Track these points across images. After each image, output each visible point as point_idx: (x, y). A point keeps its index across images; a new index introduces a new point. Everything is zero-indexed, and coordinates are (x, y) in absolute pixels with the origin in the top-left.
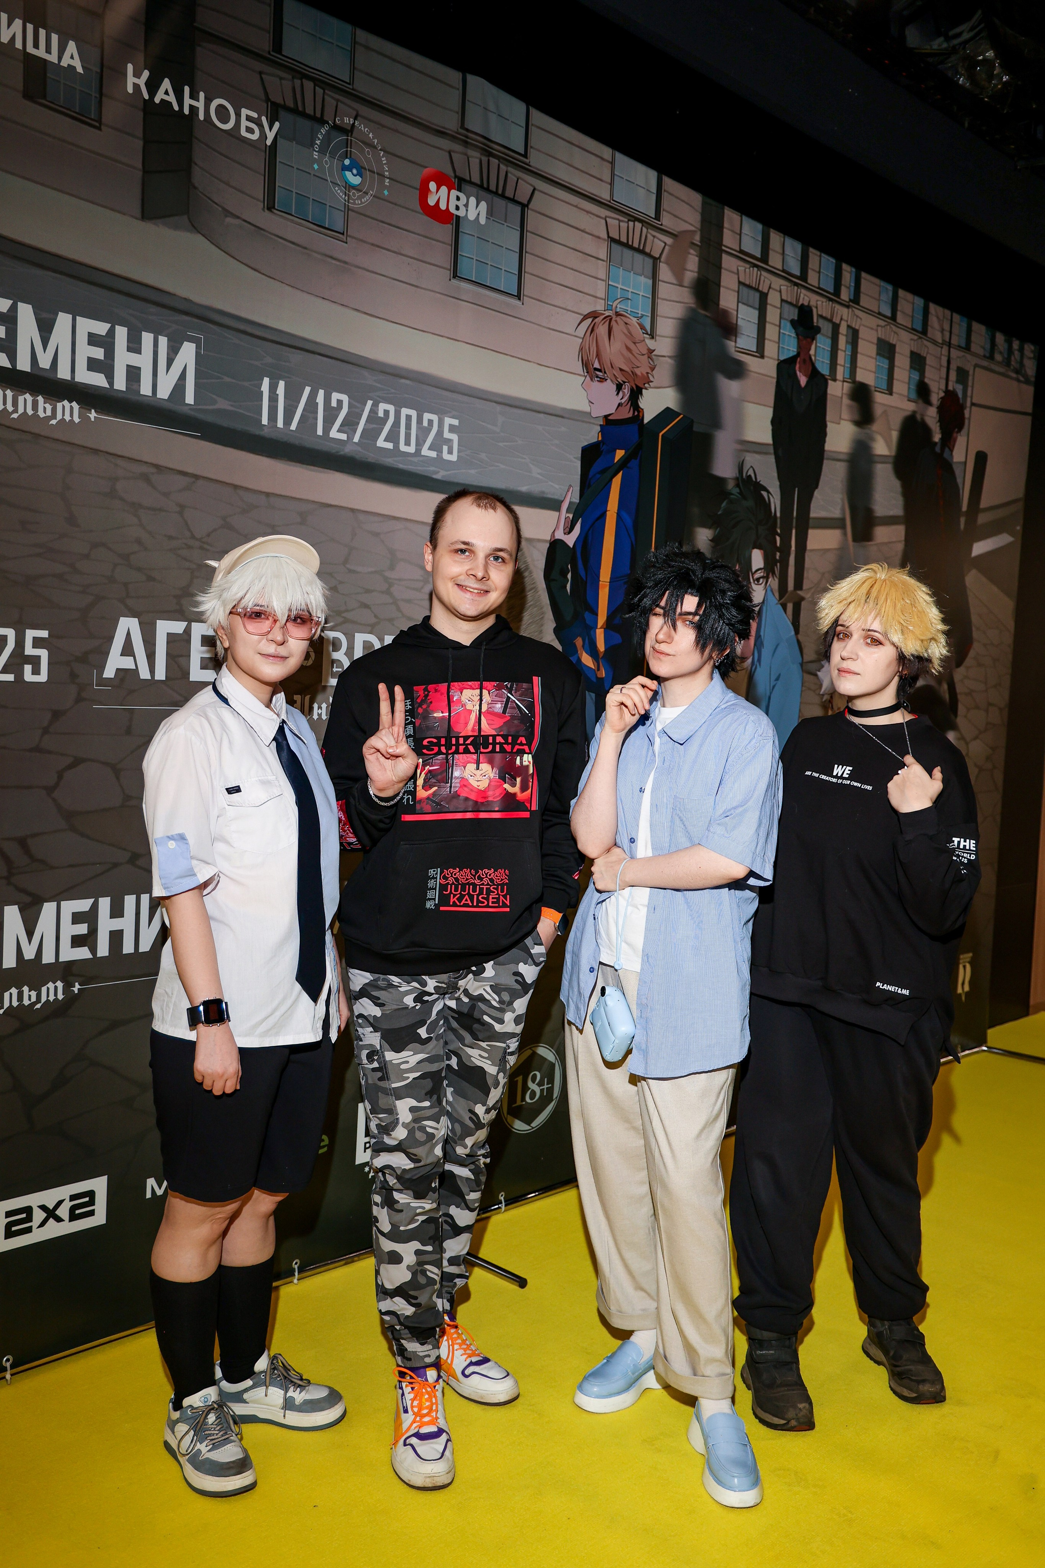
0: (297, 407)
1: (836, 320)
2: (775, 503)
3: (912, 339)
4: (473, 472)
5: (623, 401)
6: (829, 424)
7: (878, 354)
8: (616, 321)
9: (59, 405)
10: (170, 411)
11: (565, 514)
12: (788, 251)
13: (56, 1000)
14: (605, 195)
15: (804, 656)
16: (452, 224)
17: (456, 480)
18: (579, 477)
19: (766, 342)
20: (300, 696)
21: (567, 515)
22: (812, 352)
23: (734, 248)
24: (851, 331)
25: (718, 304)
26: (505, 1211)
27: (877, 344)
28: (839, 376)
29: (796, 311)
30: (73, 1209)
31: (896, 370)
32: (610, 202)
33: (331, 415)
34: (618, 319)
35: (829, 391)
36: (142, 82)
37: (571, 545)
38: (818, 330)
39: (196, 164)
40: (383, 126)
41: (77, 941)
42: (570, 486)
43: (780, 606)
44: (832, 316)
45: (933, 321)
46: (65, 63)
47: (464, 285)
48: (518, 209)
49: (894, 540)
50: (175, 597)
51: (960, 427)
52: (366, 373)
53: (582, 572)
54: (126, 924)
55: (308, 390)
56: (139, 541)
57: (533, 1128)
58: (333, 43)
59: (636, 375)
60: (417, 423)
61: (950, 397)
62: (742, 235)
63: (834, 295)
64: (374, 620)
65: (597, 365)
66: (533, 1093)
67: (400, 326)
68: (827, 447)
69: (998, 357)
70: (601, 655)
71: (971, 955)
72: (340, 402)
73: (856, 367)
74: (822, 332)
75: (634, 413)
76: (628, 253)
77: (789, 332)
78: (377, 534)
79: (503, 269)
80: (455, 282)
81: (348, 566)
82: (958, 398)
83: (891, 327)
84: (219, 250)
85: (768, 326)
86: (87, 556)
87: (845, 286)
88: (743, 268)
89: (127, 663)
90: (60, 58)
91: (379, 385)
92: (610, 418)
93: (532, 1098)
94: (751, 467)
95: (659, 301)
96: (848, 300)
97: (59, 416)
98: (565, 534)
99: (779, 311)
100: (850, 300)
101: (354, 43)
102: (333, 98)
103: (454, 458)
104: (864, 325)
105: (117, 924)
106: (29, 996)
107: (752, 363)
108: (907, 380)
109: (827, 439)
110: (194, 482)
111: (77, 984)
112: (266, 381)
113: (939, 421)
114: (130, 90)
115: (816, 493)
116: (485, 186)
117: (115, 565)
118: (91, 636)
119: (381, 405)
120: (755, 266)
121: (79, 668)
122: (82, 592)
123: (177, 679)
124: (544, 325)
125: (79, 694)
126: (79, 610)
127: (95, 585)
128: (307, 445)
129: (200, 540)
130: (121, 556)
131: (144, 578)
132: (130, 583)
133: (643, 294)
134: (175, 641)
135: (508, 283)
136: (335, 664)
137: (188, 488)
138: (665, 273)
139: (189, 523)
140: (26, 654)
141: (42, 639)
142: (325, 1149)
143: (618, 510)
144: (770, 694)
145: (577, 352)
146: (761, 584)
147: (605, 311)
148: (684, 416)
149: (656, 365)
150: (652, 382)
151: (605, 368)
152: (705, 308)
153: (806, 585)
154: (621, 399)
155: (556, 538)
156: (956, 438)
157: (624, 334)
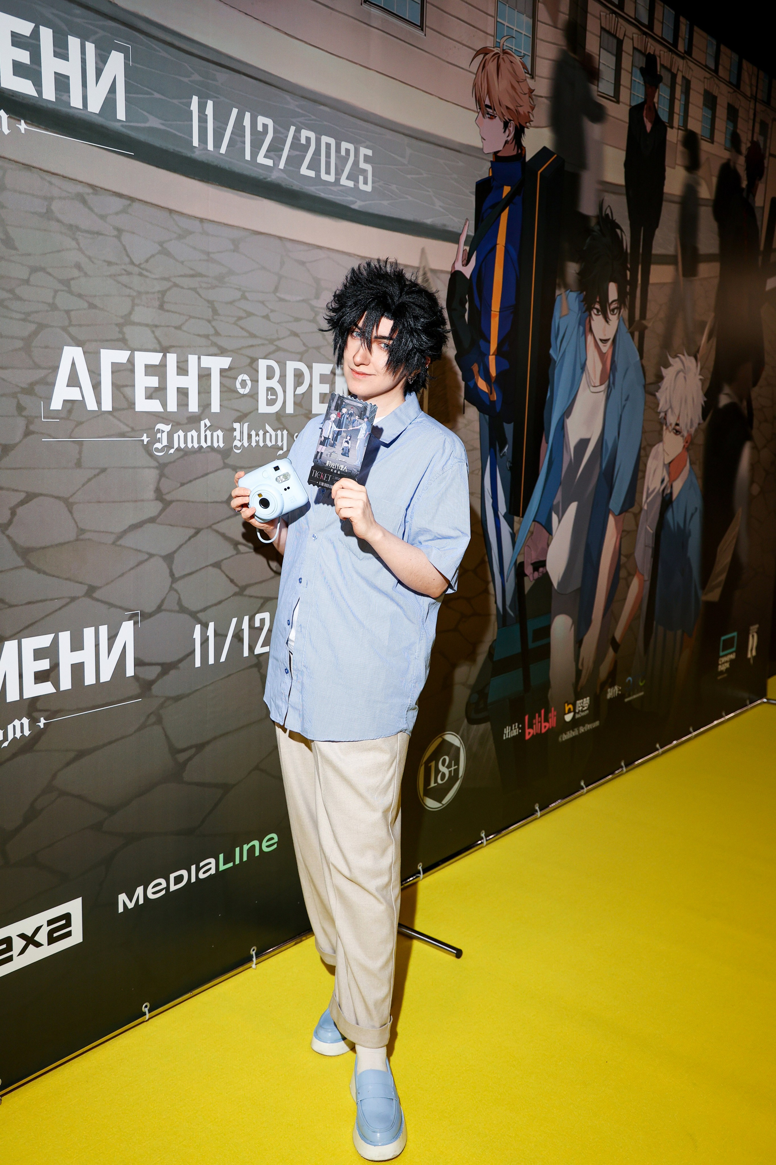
0: (225, 130)
1: (674, 71)
2: (627, 240)
4: (385, 203)
5: (509, 138)
6: (667, 169)
7: (704, 105)
8: (503, 58)
10: (102, 127)
11: (463, 247)
13: (23, 736)
15: (647, 379)
17: (371, 211)
18: (474, 211)
19: (621, 88)
20: (238, 424)
21: (465, 247)
22: (656, 100)
24: (685, 81)
25: (584, 48)
26: (423, 878)
27: (704, 95)
28: (676, 124)
29: (645, 59)
30: (50, 933)
31: (717, 120)
33: (258, 138)
34: (504, 57)
35: (668, 138)
37: (468, 276)
41: (40, 677)
42: (467, 219)
43: (629, 335)
44: (671, 65)
45: (745, 76)
47: (374, 11)
49: (712, 275)
50: (116, 325)
52: (288, 97)
53: (477, 302)
54: (86, 656)
55: (235, 111)
56: (78, 266)
57: (443, 805)
59: (519, 113)
60: (336, 152)
61: (754, 145)
63: (672, 47)
64: (303, 348)
65: (487, 102)
66: (444, 775)
68: (666, 189)
70: (493, 380)
71: (757, 626)
72: (265, 126)
73: (688, 116)
74: (664, 81)
75: (518, 151)
77: (639, 79)
78: (303, 263)
80: (365, 6)
81: (278, 294)
82: (760, 149)
83: (714, 80)
85: (623, 73)
86: (27, 282)
87: (682, 38)
88: (605, 14)
89: (74, 394)
91: (300, 111)
92: (499, 154)
93: (442, 780)
94: (609, 206)
95: (538, 41)
96: (683, 51)
98: (463, 265)
99: (631, 58)
100: (685, 52)
103: (368, 188)
104: (694, 77)
105: (77, 657)
108: (724, 131)
109: (667, 182)
110: (130, 205)
111: (42, 719)
112: (195, 99)
113: (747, 168)
115: (657, 232)
117: (56, 292)
118: (37, 366)
119: (303, 131)
120: (614, 12)
121: (25, 400)
122: (24, 320)
123: (123, 409)
124: (444, 59)
125: (27, 427)
126: (23, 339)
127: (36, 312)
128: (236, 169)
129: (139, 266)
130: (61, 281)
131: (86, 305)
132: (72, 310)
133: (525, 34)
134: (119, 371)
135: (412, 12)
136: (269, 392)
137: (124, 211)
138: (543, 13)
139: (127, 248)
142: (275, 846)
143: (506, 244)
144: (622, 413)
145: (472, 88)
146: (615, 314)
147: (494, 48)
148: (558, 155)
149: (535, 105)
150: (532, 121)
151: (495, 106)
152: (574, 51)
153: (649, 315)
154: (508, 137)
155: (456, 269)
156: (758, 185)
157: (510, 72)
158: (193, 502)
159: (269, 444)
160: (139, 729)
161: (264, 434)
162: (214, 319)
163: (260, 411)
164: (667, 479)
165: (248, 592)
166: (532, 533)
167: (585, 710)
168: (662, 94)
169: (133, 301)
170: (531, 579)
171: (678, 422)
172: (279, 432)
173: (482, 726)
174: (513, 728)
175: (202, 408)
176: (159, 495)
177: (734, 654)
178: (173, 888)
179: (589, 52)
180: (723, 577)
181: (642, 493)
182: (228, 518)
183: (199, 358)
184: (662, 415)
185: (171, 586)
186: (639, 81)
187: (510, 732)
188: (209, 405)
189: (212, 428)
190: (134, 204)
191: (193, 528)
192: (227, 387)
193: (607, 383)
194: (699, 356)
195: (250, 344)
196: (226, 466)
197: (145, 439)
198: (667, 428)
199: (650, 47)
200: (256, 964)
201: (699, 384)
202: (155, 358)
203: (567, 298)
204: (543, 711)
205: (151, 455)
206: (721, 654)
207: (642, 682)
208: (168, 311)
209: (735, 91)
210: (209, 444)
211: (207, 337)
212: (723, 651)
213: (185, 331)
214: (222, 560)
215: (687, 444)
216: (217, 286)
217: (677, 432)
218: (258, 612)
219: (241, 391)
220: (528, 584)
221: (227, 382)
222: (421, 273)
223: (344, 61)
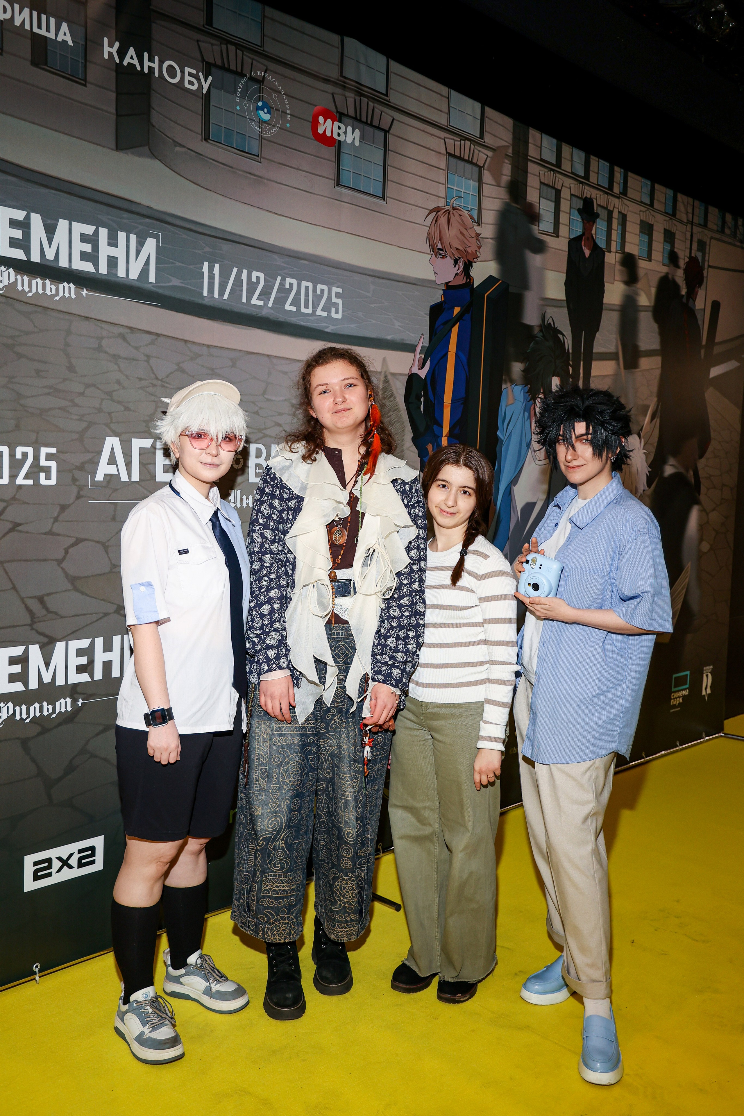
0: (228, 283)
1: (611, 208)
2: (568, 343)
4: (353, 326)
5: (459, 272)
6: (606, 284)
7: (641, 232)
8: (453, 213)
9: (61, 286)
10: (139, 288)
11: (419, 355)
12: (575, 159)
14: (443, 121)
16: (336, 147)
17: (341, 333)
18: (428, 328)
19: (560, 225)
20: (233, 491)
21: (420, 355)
22: (593, 232)
23: (536, 157)
24: (621, 216)
25: (525, 199)
27: (640, 225)
28: (613, 248)
29: (582, 202)
31: (654, 242)
32: (447, 127)
33: (252, 287)
34: (454, 212)
35: (606, 260)
36: (114, 50)
37: (423, 377)
38: (597, 216)
39: (153, 109)
40: (286, 77)
41: (80, 669)
42: (422, 334)
44: (607, 204)
45: (680, 206)
46: (60, 39)
47: (344, 191)
48: (383, 134)
49: (654, 367)
50: (144, 421)
51: (700, 283)
52: (276, 257)
53: (431, 396)
55: (235, 270)
56: (118, 382)
58: (248, 18)
59: (468, 252)
60: (313, 291)
61: (693, 261)
62: (543, 148)
63: (609, 190)
65: (439, 246)
67: (300, 222)
68: (605, 301)
69: (727, 231)
71: (711, 667)
72: (258, 278)
73: (625, 242)
74: (600, 217)
75: (467, 280)
76: (461, 164)
77: (577, 217)
78: (285, 373)
79: (372, 178)
80: (338, 189)
81: (265, 396)
82: (699, 262)
83: (649, 212)
84: (171, 171)
85: (562, 214)
86: (82, 394)
87: (617, 183)
88: (543, 172)
89: (112, 470)
90: (56, 35)
91: (285, 265)
92: (450, 284)
95: (484, 198)
96: (619, 193)
97: (61, 294)
98: (419, 369)
99: (569, 202)
100: (620, 192)
101: (264, 16)
102: (250, 58)
103: (339, 316)
104: (630, 211)
105: (108, 656)
106: (47, 709)
107: (550, 241)
108: (662, 251)
109: (605, 295)
110: (156, 339)
111: (80, 700)
112: (206, 264)
113: (685, 279)
114: (106, 56)
115: (598, 335)
116: (358, 118)
117: (102, 400)
118: (88, 451)
120: (552, 170)
121: (78, 474)
122: (79, 420)
123: (147, 480)
124: (402, 218)
125: (78, 493)
126: (78, 433)
127: (88, 414)
128: (236, 310)
129: (161, 380)
130: (106, 393)
131: (123, 408)
132: (113, 412)
133: (472, 194)
134: (145, 453)
135: (376, 188)
136: (258, 467)
137: (152, 343)
138: (487, 177)
139: (154, 368)
140: (41, 465)
141: (52, 454)
143: (456, 351)
145: (426, 237)
147: (445, 206)
148: (502, 281)
149: (482, 245)
150: (479, 257)
151: (446, 248)
152: (516, 203)
154: (458, 270)
155: (413, 372)
156: (697, 292)
157: (459, 223)
163: (250, 481)
177: (687, 691)
179: (530, 201)
190: (159, 338)
194: (642, 433)
201: (644, 457)
203: (513, 390)
206: (675, 689)
212: (676, 687)
222: (383, 375)
223: (320, 227)
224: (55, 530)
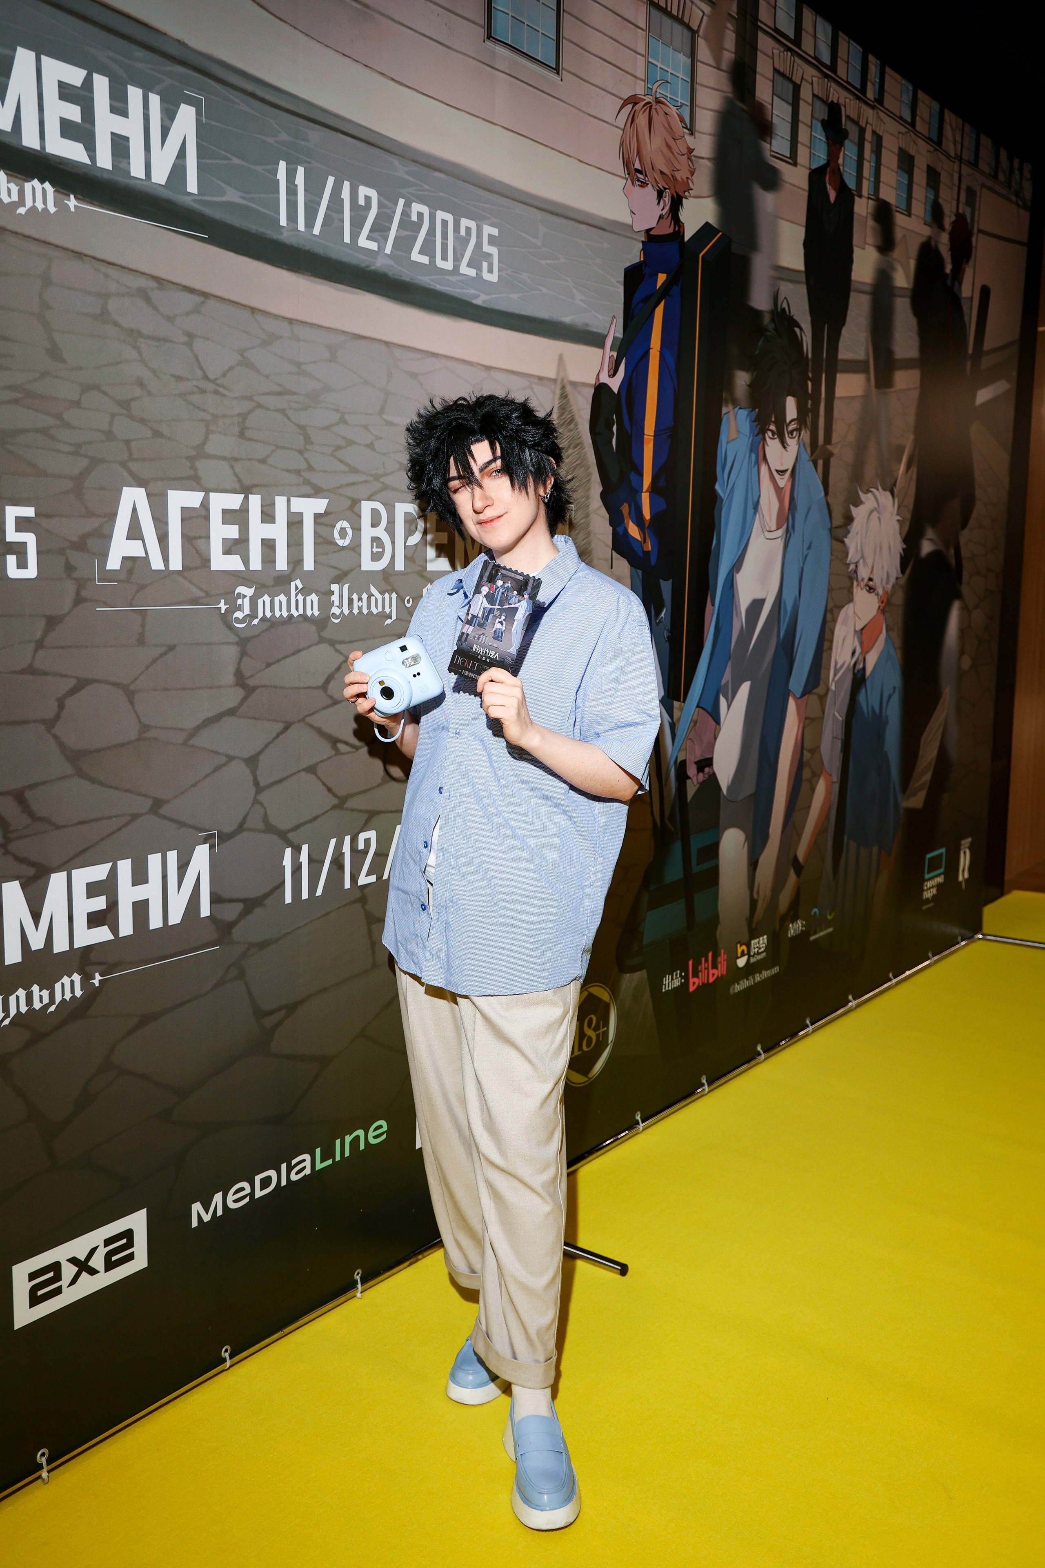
0: (319, 204)
1: (863, 123)
2: (807, 342)
3: (928, 151)
4: (514, 296)
5: (664, 212)
6: (855, 249)
7: (899, 167)
8: (656, 110)
9: (28, 186)
10: (169, 202)
11: (609, 353)
12: (820, 35)
15: (833, 521)
17: (498, 307)
18: (622, 306)
19: (799, 146)
20: (337, 586)
22: (840, 161)
23: (769, 24)
24: (875, 138)
25: (754, 95)
27: (898, 155)
28: (865, 192)
29: (827, 109)
30: (108, 1256)
31: (915, 186)
33: (359, 215)
34: (657, 107)
35: (855, 210)
37: (616, 390)
41: (95, 920)
42: (614, 317)
43: (811, 464)
44: (859, 117)
45: (948, 130)
47: (500, 50)
50: (188, 458)
51: (968, 258)
52: (395, 161)
53: (627, 424)
54: (151, 891)
55: (331, 180)
56: (140, 383)
57: (590, 1079)
59: (676, 179)
60: (454, 231)
61: (960, 218)
62: (777, 8)
63: (860, 94)
65: (638, 166)
66: (590, 1039)
67: (431, 100)
68: (855, 276)
69: (1001, 177)
71: (970, 840)
72: (368, 199)
73: (879, 182)
74: (850, 137)
75: (675, 228)
76: (667, 21)
77: (820, 135)
78: (414, 376)
79: (540, 31)
80: (489, 43)
81: (384, 416)
82: (967, 223)
83: (911, 135)
85: (801, 126)
86: (77, 404)
87: (871, 82)
88: (778, 51)
89: (135, 549)
91: (411, 179)
92: (652, 233)
93: (588, 1045)
94: (786, 298)
95: (698, 86)
96: (872, 99)
97: (29, 203)
98: (609, 376)
99: (810, 108)
100: (875, 99)
103: (494, 278)
104: (887, 132)
105: (140, 893)
106: (40, 996)
108: (923, 200)
109: (855, 267)
110: (203, 302)
111: (97, 974)
112: (282, 165)
113: (951, 248)
115: (844, 331)
117: (113, 416)
118: (90, 514)
119: (414, 205)
120: (789, 49)
121: (75, 557)
122: (74, 453)
123: (196, 568)
124: (584, 110)
125: (78, 593)
126: (72, 478)
128: (333, 255)
129: (214, 381)
130: (119, 403)
131: (149, 433)
132: (132, 440)
133: (683, 78)
134: (190, 518)
135: (545, 51)
136: (375, 544)
137: (196, 311)
138: (704, 51)
139: (200, 359)
140: (8, 540)
141: (27, 519)
142: (384, 1137)
143: (661, 348)
144: (804, 563)
145: (619, 147)
146: (794, 438)
147: (645, 95)
148: (723, 234)
149: (695, 169)
150: (692, 189)
151: (646, 170)
152: (742, 100)
153: (835, 438)
154: (662, 210)
155: (601, 382)
156: (964, 270)
157: (664, 127)
158: (281, 687)
159: (375, 611)
160: (215, 987)
161: (369, 598)
162: (307, 450)
163: (363, 569)
164: (858, 650)
165: (349, 804)
166: (696, 722)
167: (762, 952)
168: (848, 154)
169: (207, 427)
170: (695, 783)
171: (871, 576)
172: (387, 596)
173: (637, 975)
174: (675, 977)
175: (292, 565)
176: (240, 679)
177: (942, 876)
178: (258, 1194)
179: (760, 101)
180: (928, 777)
181: (829, 669)
182: (324, 708)
183: (289, 501)
184: (852, 567)
185: (255, 798)
186: (821, 138)
187: (671, 982)
188: (300, 561)
189: (305, 591)
190: (208, 301)
191: (282, 722)
192: (323, 538)
193: (785, 527)
194: (895, 490)
195: (351, 481)
196: (322, 640)
197: (223, 606)
198: (858, 584)
199: (833, 94)
200: (361, 1293)
201: (897, 526)
202: (234, 501)
203: (736, 417)
204: (710, 954)
205: (230, 627)
206: (927, 876)
207: (830, 915)
208: (250, 440)
209: (936, 150)
210: (301, 611)
211: (298, 472)
212: (929, 872)
213: (271, 466)
214: (318, 764)
215: (883, 605)
216: (310, 407)
217: (871, 589)
218: (362, 830)
219: (340, 542)
220: (691, 789)
221: (323, 531)
222: (559, 386)
223: (464, 114)
224: (38, 664)
